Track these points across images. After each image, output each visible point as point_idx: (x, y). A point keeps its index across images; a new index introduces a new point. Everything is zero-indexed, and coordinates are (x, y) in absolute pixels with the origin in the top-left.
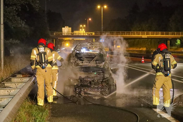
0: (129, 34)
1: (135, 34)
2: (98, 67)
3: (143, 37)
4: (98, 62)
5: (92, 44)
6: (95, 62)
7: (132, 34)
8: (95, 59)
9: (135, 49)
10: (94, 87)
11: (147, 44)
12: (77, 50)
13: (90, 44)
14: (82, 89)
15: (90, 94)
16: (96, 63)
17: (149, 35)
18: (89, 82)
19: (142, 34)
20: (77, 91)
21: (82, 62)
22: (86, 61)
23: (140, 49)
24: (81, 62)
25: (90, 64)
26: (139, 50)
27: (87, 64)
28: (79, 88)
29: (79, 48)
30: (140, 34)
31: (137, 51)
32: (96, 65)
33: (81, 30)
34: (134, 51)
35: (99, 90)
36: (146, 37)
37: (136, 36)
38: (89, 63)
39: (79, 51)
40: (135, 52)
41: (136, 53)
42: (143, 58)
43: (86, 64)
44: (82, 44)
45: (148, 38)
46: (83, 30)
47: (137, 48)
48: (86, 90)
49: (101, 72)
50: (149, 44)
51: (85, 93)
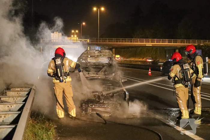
0: (130, 42)
1: (138, 42)
2: (107, 79)
3: (147, 45)
4: (107, 74)
5: (101, 52)
6: (103, 73)
7: (134, 42)
8: (103, 69)
9: (137, 59)
10: (103, 102)
11: (151, 53)
12: (83, 59)
13: (98, 51)
14: (90, 105)
15: (98, 111)
16: (105, 74)
17: (155, 43)
18: (97, 97)
19: (146, 42)
20: (84, 108)
21: (89, 74)
22: (93, 72)
23: (144, 60)
24: (87, 72)
25: (97, 76)
26: (142, 60)
27: (95, 75)
28: (86, 104)
29: (85, 57)
30: (143, 42)
31: (140, 61)
32: (104, 77)
33: (72, 36)
34: (136, 61)
35: (109, 106)
36: (151, 45)
37: (139, 44)
38: (97, 74)
39: (85, 60)
40: (138, 62)
41: (140, 63)
42: (150, 70)
43: (93, 75)
44: (88, 52)
45: (153, 47)
46: (76, 36)
47: (139, 59)
48: (93, 106)
49: (111, 85)
50: (154, 53)
51: (93, 110)
